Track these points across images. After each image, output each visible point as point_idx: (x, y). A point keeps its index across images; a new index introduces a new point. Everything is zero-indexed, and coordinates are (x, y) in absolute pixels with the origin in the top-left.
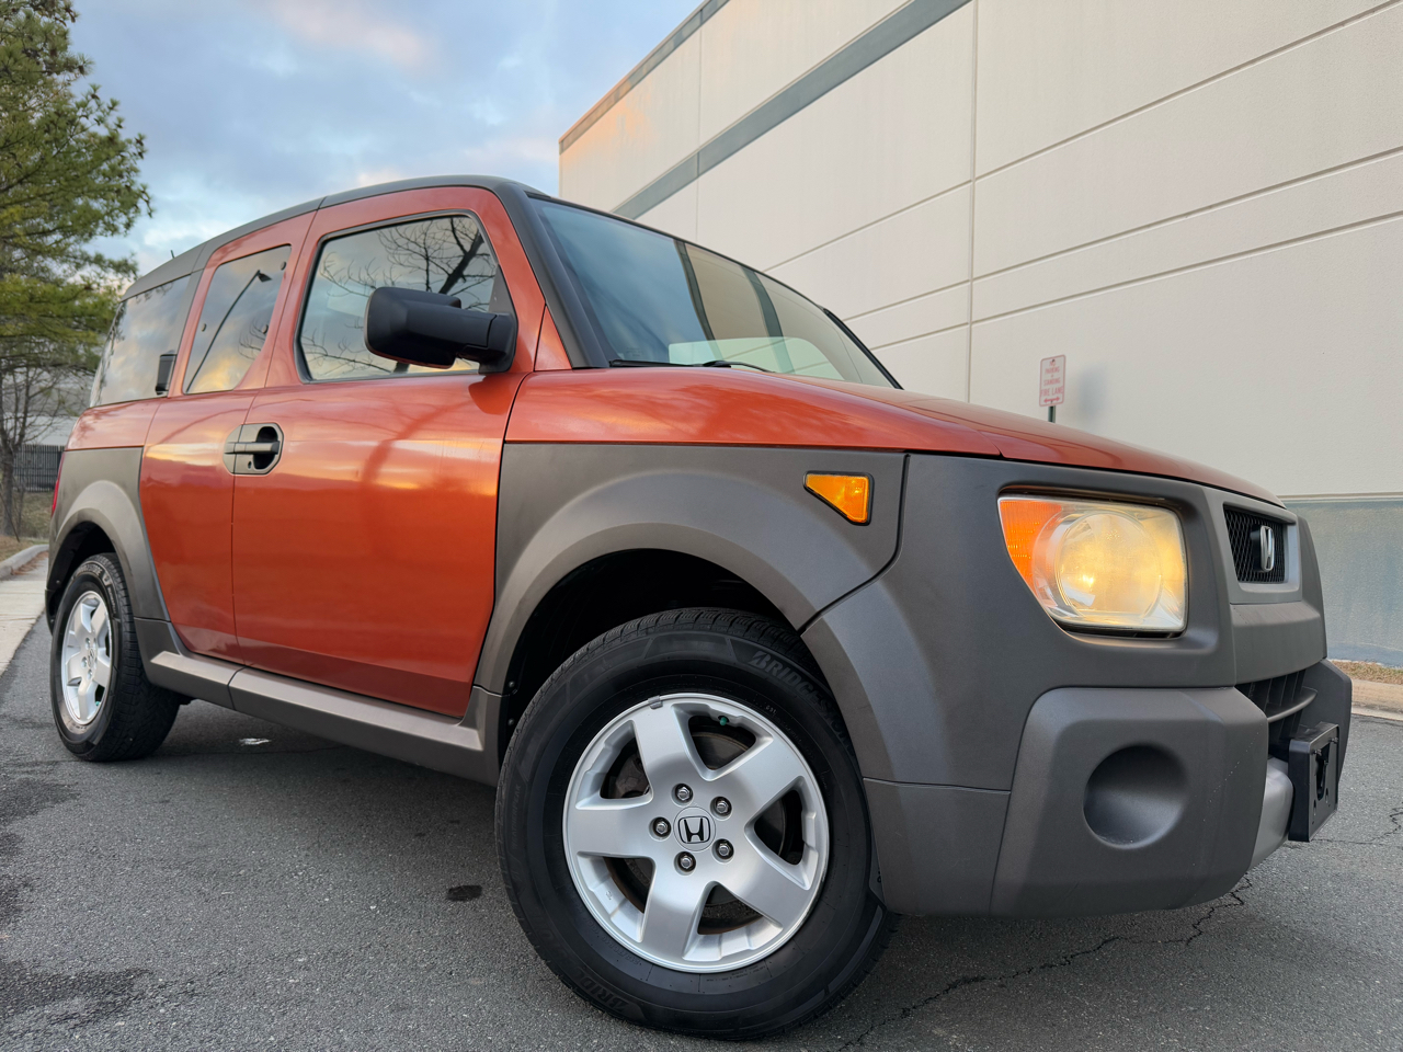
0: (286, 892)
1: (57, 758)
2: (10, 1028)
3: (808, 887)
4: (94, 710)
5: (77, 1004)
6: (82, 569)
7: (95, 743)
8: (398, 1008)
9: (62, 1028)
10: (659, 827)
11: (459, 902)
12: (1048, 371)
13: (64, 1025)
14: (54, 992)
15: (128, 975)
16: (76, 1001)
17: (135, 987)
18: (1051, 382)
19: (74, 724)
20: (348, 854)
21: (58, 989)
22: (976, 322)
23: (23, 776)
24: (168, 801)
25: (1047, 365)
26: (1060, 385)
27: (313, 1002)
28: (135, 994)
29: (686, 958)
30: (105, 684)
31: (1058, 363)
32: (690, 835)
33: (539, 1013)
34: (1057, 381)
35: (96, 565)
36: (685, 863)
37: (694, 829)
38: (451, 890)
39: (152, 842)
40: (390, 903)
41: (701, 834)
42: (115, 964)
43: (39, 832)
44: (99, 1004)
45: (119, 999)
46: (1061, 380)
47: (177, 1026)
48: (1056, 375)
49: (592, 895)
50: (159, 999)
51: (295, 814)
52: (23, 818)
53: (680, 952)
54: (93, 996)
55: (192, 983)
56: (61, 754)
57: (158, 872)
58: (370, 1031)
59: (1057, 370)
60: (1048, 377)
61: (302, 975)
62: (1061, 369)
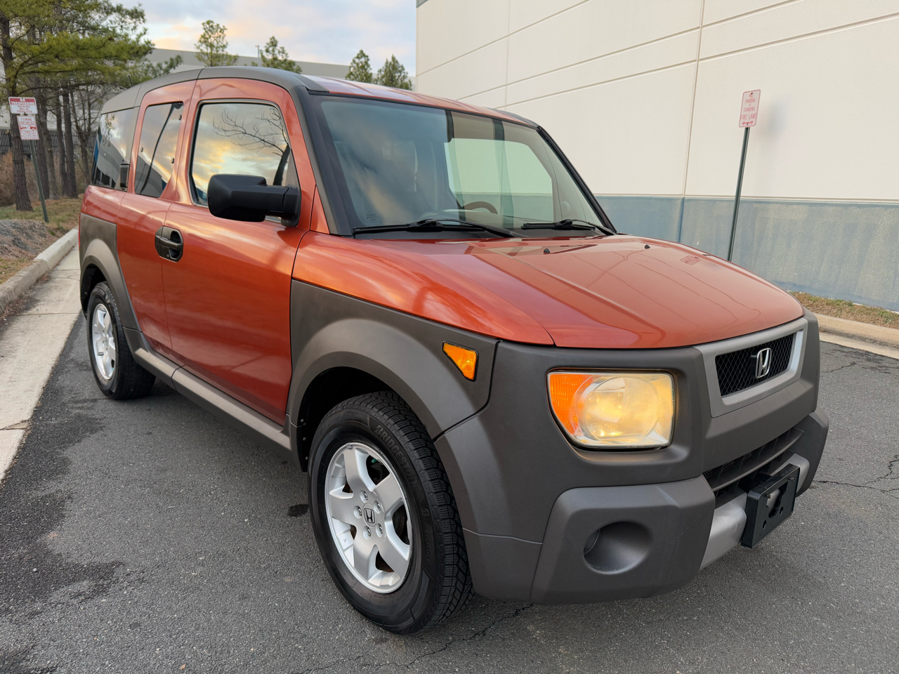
0: (202, 507)
1: (97, 396)
2: (51, 600)
4: (111, 372)
5: (85, 585)
6: (95, 290)
7: (114, 391)
8: (244, 597)
9: (75, 601)
11: (294, 517)
12: (747, 101)
13: (76, 600)
14: (75, 576)
15: (112, 566)
16: (85, 583)
17: (115, 575)
18: (748, 110)
19: (103, 378)
20: (241, 478)
21: (76, 573)
22: (702, 59)
23: (78, 411)
24: (151, 433)
25: (748, 96)
26: (755, 112)
27: (201, 590)
28: (114, 579)
30: (114, 360)
31: (755, 95)
33: (315, 605)
34: (753, 109)
35: (101, 289)
38: (291, 508)
39: (139, 465)
40: (256, 517)
42: (108, 558)
43: (80, 457)
44: (96, 585)
45: (105, 583)
46: (756, 108)
47: (131, 604)
48: (753, 105)
50: (125, 584)
51: (218, 445)
52: (74, 445)
54: (93, 580)
55: (143, 572)
56: (99, 394)
57: (138, 490)
58: (225, 613)
59: (754, 100)
60: (747, 105)
61: (200, 569)
62: (757, 100)
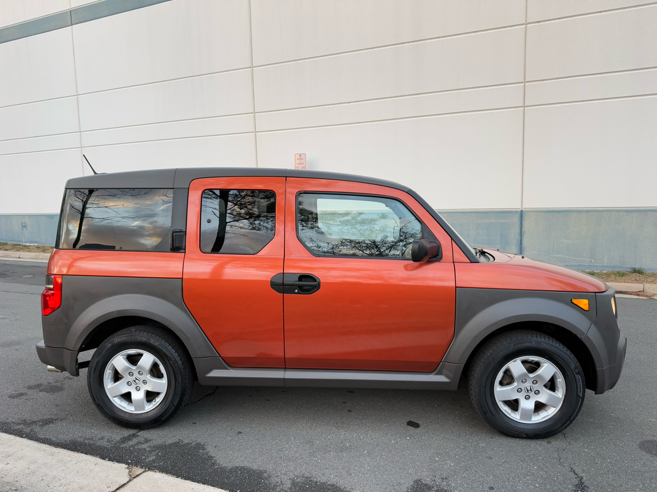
3: (561, 397)
10: (520, 390)
12: (298, 159)
18: (300, 164)
22: (258, 132)
25: (298, 157)
26: (304, 165)
29: (532, 420)
31: (303, 156)
32: (528, 391)
34: (303, 164)
36: (527, 398)
37: (529, 389)
41: (531, 390)
46: (304, 163)
48: (302, 161)
49: (505, 410)
53: (530, 419)
59: (302, 159)
60: (299, 161)
62: (304, 159)
